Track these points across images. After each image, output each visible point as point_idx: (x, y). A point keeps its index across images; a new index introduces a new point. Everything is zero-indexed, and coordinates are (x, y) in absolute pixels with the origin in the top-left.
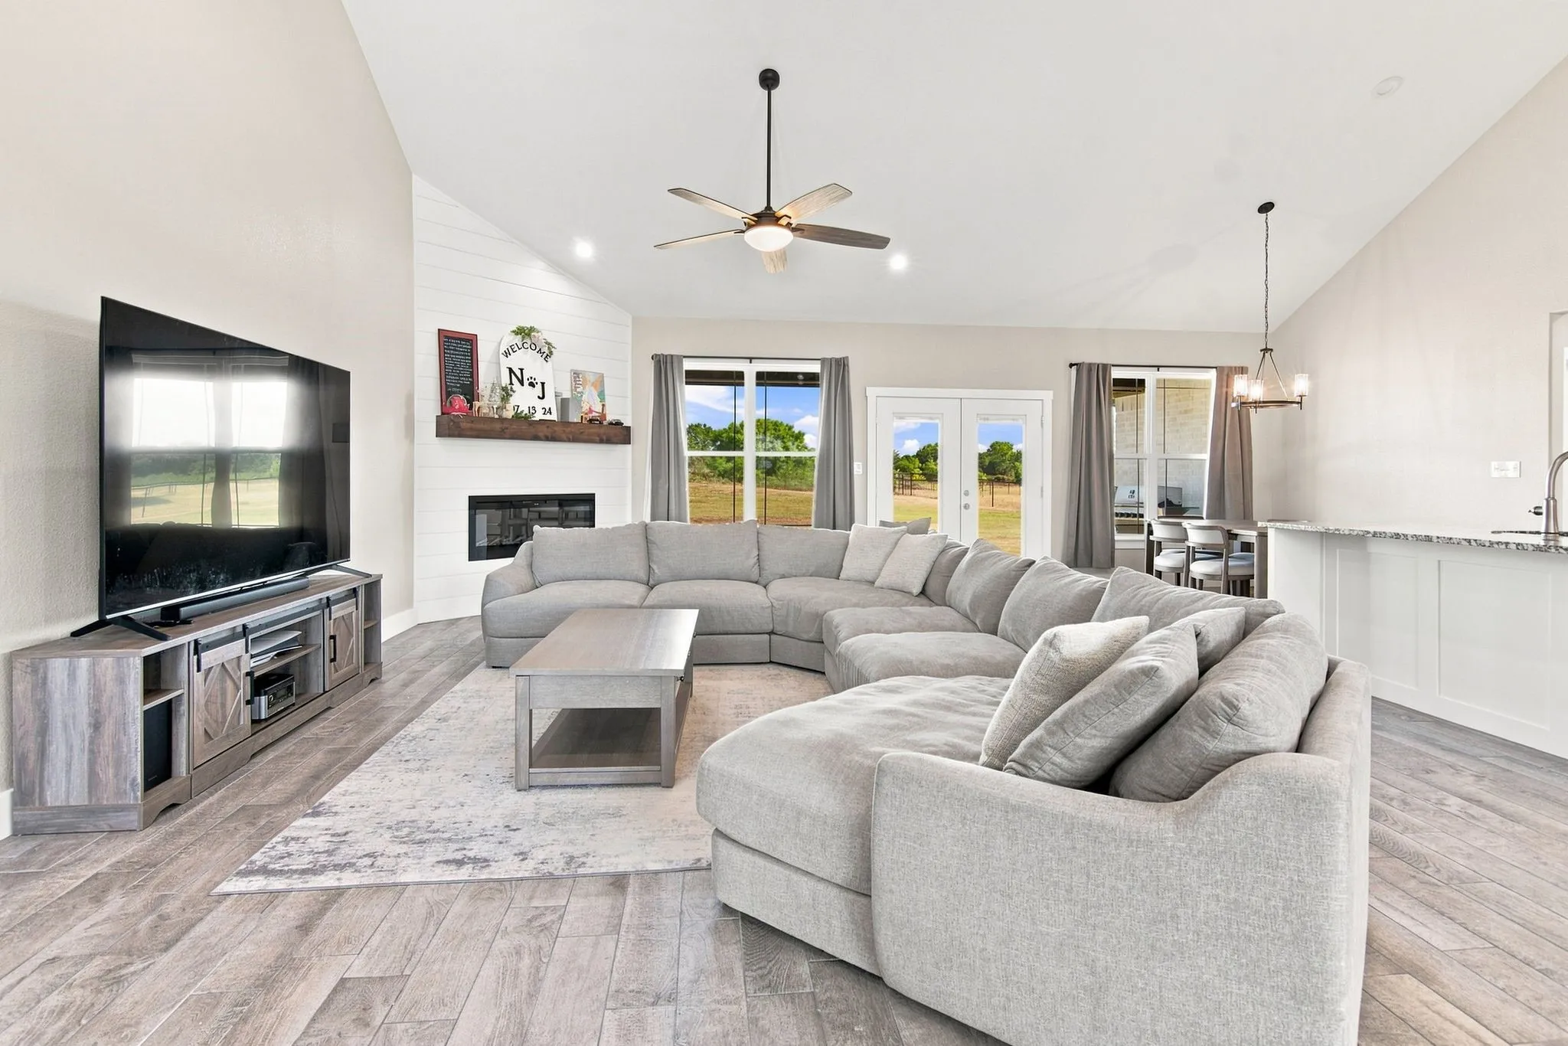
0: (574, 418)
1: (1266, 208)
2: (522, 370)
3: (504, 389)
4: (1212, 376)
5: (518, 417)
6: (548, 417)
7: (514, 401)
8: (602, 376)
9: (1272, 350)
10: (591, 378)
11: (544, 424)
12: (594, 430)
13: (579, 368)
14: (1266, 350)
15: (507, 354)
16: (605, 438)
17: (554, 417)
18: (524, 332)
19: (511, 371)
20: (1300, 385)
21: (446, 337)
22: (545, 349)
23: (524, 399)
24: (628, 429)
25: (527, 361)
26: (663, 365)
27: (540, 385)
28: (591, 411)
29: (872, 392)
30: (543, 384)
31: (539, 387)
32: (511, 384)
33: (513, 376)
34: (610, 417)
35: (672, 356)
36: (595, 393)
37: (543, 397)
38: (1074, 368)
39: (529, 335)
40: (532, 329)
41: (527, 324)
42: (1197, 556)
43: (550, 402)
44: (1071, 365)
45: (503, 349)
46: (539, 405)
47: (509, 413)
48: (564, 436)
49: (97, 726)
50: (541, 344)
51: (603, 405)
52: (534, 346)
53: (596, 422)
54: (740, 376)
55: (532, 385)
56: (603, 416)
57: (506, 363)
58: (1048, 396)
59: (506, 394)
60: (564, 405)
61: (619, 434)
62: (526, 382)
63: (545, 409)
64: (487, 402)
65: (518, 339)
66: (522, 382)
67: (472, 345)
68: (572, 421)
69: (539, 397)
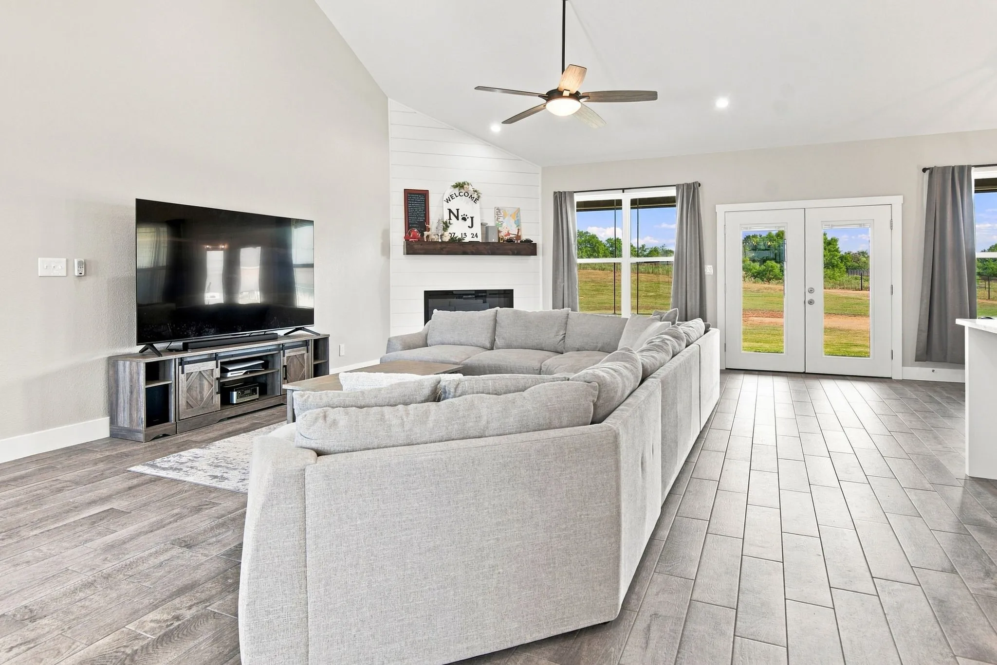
0: (493, 239)
2: (458, 210)
3: (445, 223)
5: (453, 240)
6: (475, 239)
7: (451, 230)
8: (519, 210)
10: (510, 212)
11: (471, 244)
12: (509, 246)
13: (499, 205)
15: (448, 201)
16: (516, 252)
17: (479, 239)
18: (460, 186)
19: (450, 211)
21: (409, 193)
22: (475, 196)
23: (458, 229)
24: (535, 244)
25: (462, 204)
26: (560, 199)
27: (470, 219)
28: (509, 234)
29: (720, 209)
30: (472, 218)
31: (469, 220)
32: (450, 219)
34: (524, 238)
35: (565, 192)
36: (513, 221)
37: (472, 226)
38: (928, 172)
39: (463, 187)
40: (464, 183)
41: (461, 181)
43: (477, 229)
44: (924, 170)
45: (446, 196)
46: (469, 232)
47: (447, 238)
48: (484, 252)
50: (471, 192)
51: (519, 229)
52: (467, 194)
53: (511, 241)
54: (618, 204)
55: (464, 219)
56: (518, 237)
57: (447, 206)
59: (446, 226)
60: (485, 230)
61: (528, 248)
62: (460, 218)
63: (473, 235)
64: (434, 232)
65: (457, 191)
66: (457, 218)
67: (425, 197)
68: (489, 241)
69: (469, 227)
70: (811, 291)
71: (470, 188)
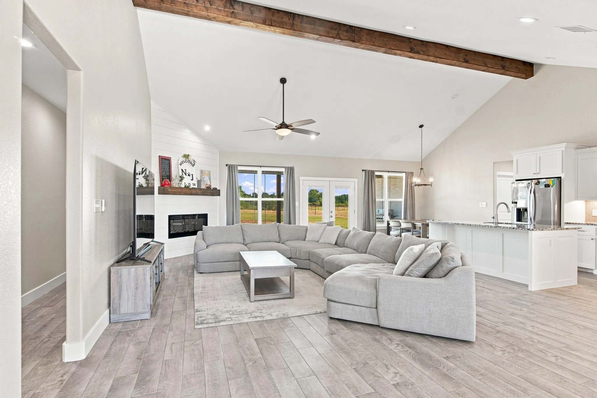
1: (421, 126)
2: (186, 170)
3: (181, 177)
4: (404, 175)
5: (187, 187)
6: (194, 187)
7: (184, 181)
8: (210, 171)
9: (423, 169)
10: (207, 173)
11: (194, 189)
12: (209, 191)
13: (203, 169)
14: (421, 169)
15: (181, 165)
16: (212, 194)
17: (196, 187)
18: (186, 156)
19: (182, 170)
20: (431, 180)
21: (161, 158)
22: (192, 163)
23: (187, 181)
24: (219, 190)
25: (186, 166)
26: (231, 168)
27: (191, 175)
28: (207, 184)
29: (302, 178)
30: (192, 175)
31: (191, 176)
32: (183, 175)
33: (183, 173)
34: (213, 186)
35: (234, 165)
36: (208, 178)
37: (192, 180)
38: (364, 171)
39: (188, 157)
40: (188, 155)
41: (187, 153)
42: (403, 231)
43: (195, 181)
44: (363, 170)
45: (179, 163)
46: (192, 182)
47: (183, 186)
48: (200, 194)
49: (137, 288)
50: (191, 160)
51: (210, 182)
52: (189, 162)
53: (209, 188)
54: (256, 172)
55: (189, 175)
56: (211, 186)
57: (181, 167)
58: (356, 180)
59: (182, 178)
60: (199, 182)
61: (216, 192)
62: (187, 174)
63: (193, 184)
64: (175, 182)
65: (184, 159)
66: (186, 175)
67: (169, 161)
68: (202, 188)
69: (191, 180)
70: (332, 212)
71: (191, 158)
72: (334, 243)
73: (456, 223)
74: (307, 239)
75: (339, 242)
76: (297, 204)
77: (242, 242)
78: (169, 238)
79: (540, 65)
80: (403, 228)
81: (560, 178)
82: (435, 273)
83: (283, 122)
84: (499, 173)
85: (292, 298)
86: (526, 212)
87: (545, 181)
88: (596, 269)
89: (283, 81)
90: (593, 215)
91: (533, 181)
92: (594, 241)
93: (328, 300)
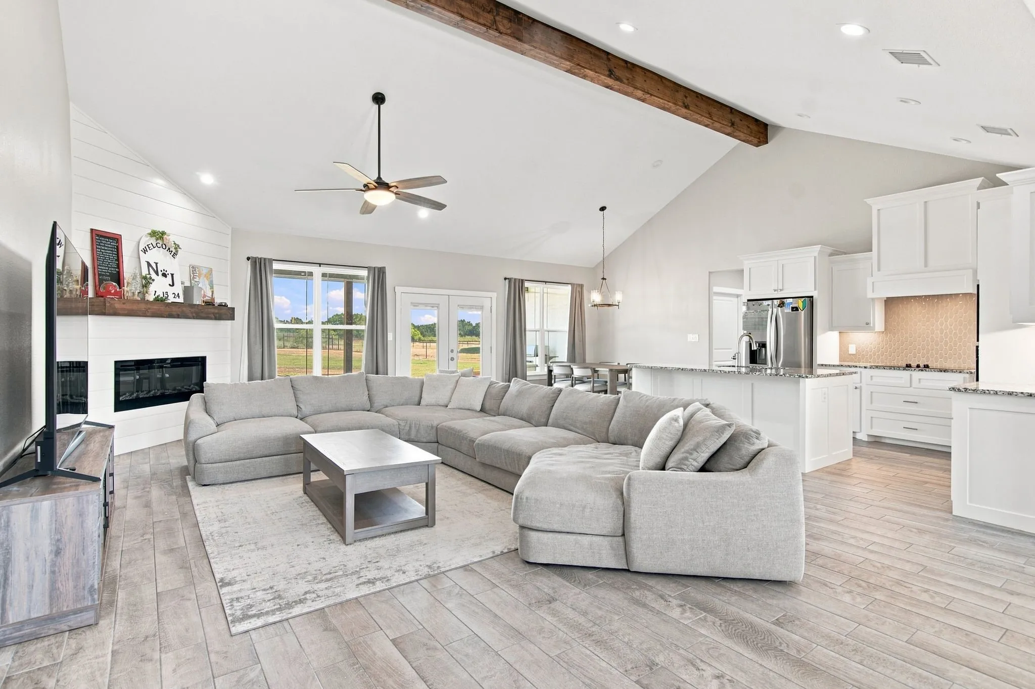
0: (197, 301)
1: (603, 209)
2: (156, 264)
3: (145, 278)
4: (569, 288)
5: (157, 300)
6: (177, 300)
7: (152, 288)
8: (211, 270)
9: (606, 279)
10: (204, 272)
11: (176, 305)
12: (211, 310)
13: (196, 263)
14: (603, 279)
15: (145, 251)
16: (217, 316)
17: (181, 300)
18: (159, 235)
19: (149, 264)
20: (618, 297)
21: (98, 235)
22: (173, 249)
23: (159, 287)
24: (233, 309)
25: (157, 256)
26: (259, 266)
27: (170, 275)
28: (206, 296)
29: (399, 289)
30: (172, 275)
31: (169, 277)
32: (149, 274)
33: (150, 268)
34: (218, 301)
35: (265, 259)
36: (207, 282)
37: (173, 285)
38: (507, 281)
39: (161, 238)
40: (163, 233)
41: (159, 229)
42: (577, 382)
43: (178, 289)
44: (505, 279)
45: (141, 247)
46: (171, 291)
47: (151, 297)
48: (190, 315)
50: (170, 244)
51: (213, 292)
52: (164, 246)
53: (209, 304)
54: (311, 274)
55: (164, 275)
56: (213, 299)
57: (144, 258)
58: (494, 295)
59: (147, 282)
60: (188, 291)
61: (223, 313)
62: (160, 273)
63: (175, 294)
64: (131, 288)
65: (153, 241)
66: (157, 273)
67: (117, 242)
68: (195, 303)
69: (170, 285)
70: (452, 351)
71: (171, 239)
72: (479, 408)
73: (680, 369)
74: (423, 402)
75: (487, 406)
76: (390, 337)
77: (295, 412)
78: (115, 412)
79: (778, 128)
80: (576, 376)
81: (812, 297)
82: (724, 460)
83: (379, 178)
84: (716, 289)
85: (432, 527)
86: (764, 349)
87: (792, 301)
88: (861, 431)
89: (379, 99)
90: (850, 353)
91: (775, 301)
92: (858, 390)
93: (522, 527)
